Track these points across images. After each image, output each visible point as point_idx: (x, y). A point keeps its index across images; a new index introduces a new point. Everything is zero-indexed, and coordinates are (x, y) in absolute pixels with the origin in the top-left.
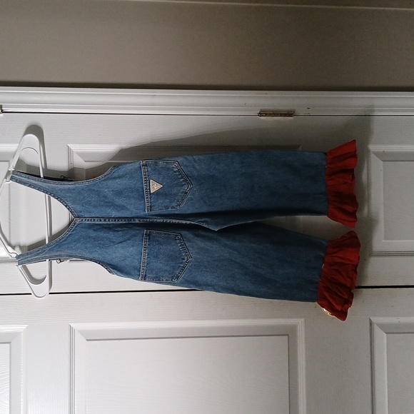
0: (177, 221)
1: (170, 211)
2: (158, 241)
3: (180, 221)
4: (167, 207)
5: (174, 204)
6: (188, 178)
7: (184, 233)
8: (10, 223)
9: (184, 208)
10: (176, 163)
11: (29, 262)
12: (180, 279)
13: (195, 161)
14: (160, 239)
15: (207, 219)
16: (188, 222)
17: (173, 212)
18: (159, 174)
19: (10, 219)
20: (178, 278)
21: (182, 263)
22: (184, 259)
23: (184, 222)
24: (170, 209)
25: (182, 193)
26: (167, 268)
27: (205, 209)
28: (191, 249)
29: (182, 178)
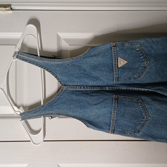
0: (137, 89)
1: (133, 81)
2: (124, 104)
3: (140, 89)
4: (130, 78)
5: (136, 76)
6: (147, 56)
7: (143, 97)
8: (16, 89)
9: (144, 79)
10: (138, 44)
11: (29, 118)
12: (141, 133)
13: (153, 42)
14: (126, 102)
15: (161, 88)
16: (146, 90)
17: (134, 82)
18: (125, 53)
19: (16, 87)
20: (139, 132)
21: (142, 121)
22: (144, 118)
23: (143, 89)
24: (132, 80)
25: (142, 67)
26: (131, 124)
27: (159, 80)
28: (149, 110)
29: (143, 56)
